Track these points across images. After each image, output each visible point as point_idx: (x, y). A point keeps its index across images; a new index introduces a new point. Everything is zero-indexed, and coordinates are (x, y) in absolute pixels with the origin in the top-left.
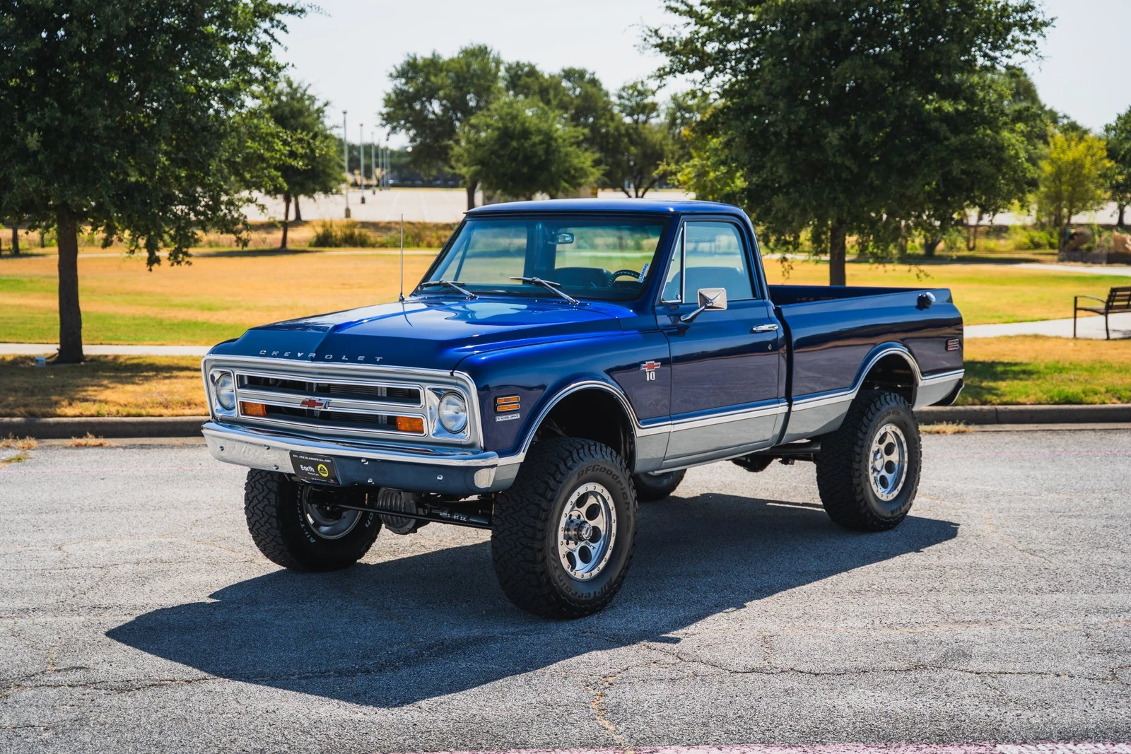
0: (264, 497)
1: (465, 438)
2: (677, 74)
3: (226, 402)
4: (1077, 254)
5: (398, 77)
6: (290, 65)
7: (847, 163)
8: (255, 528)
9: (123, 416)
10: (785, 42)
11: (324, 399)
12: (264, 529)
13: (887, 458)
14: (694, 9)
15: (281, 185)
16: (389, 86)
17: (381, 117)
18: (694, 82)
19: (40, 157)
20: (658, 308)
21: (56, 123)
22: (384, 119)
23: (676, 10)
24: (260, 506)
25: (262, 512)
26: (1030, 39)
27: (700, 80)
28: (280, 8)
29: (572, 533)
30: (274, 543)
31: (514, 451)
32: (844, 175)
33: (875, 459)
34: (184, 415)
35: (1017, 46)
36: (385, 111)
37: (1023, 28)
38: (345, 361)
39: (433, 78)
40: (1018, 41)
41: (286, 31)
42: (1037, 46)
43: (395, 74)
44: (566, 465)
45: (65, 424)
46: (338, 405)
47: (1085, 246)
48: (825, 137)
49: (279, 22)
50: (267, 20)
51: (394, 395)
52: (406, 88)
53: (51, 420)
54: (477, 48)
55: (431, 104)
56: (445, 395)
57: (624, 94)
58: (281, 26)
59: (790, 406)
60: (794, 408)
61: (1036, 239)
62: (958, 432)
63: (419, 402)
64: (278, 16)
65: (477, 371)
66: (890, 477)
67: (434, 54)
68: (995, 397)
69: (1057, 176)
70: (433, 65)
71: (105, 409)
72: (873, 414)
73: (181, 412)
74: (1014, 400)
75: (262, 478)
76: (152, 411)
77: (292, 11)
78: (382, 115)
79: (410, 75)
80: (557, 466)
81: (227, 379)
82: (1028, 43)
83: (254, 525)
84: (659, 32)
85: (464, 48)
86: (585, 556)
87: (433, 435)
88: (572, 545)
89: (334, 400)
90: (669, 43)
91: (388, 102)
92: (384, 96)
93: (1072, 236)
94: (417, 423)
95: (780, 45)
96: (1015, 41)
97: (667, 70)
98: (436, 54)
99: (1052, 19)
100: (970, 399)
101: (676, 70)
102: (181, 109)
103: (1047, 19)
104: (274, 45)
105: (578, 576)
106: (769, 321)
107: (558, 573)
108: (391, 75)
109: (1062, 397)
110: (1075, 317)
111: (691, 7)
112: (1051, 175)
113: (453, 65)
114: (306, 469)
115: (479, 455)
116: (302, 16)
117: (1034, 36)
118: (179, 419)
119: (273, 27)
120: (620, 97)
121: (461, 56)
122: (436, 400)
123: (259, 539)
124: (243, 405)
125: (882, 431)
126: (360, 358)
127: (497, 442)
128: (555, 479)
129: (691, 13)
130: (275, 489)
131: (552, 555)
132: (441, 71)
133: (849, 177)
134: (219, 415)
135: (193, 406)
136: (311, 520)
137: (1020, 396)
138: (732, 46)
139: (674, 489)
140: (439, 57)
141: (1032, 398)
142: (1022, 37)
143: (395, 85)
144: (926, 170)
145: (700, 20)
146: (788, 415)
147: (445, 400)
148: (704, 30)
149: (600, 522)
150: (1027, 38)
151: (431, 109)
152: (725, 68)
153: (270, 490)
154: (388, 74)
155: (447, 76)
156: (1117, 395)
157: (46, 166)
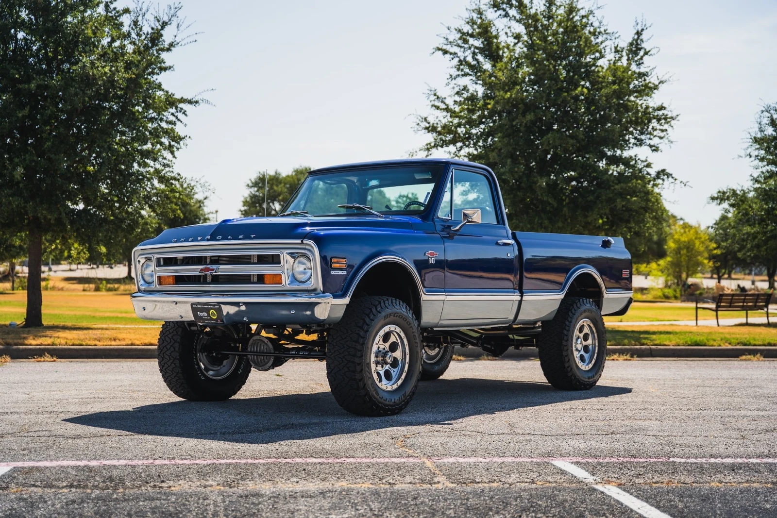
0: (171, 346)
1: (310, 285)
2: (439, 148)
3: (148, 279)
4: (693, 297)
5: (252, 187)
6: (188, 137)
7: (550, 200)
8: (164, 368)
9: (69, 345)
10: (509, 123)
11: (215, 267)
12: (170, 368)
13: (584, 343)
14: (449, 107)
15: (179, 215)
16: (246, 193)
17: (240, 213)
18: (450, 153)
19: (21, 185)
20: (436, 219)
21: (33, 164)
22: (243, 214)
23: (438, 108)
24: (168, 353)
25: (169, 356)
26: (664, 128)
27: (453, 152)
28: (182, 101)
29: (380, 359)
30: (177, 378)
31: (343, 296)
32: (548, 208)
33: (576, 343)
34: (111, 345)
35: (655, 133)
36: (243, 209)
37: (659, 120)
38: (230, 239)
39: (275, 188)
40: (656, 130)
41: (186, 115)
42: (668, 132)
43: (251, 185)
44: (376, 309)
45: (30, 349)
46: (224, 269)
47: (698, 292)
48: (536, 183)
49: (181, 109)
50: (174, 108)
51: (262, 260)
52: (257, 194)
53: (21, 347)
54: (304, 169)
55: (274, 204)
56: (298, 257)
57: (400, 200)
58: (183, 111)
59: (522, 296)
60: (525, 298)
61: (666, 294)
62: (626, 360)
63: (279, 263)
64: (181, 105)
65: (319, 240)
66: (586, 356)
67: (276, 172)
68: (649, 341)
69: (678, 251)
70: (275, 180)
71: (57, 341)
72: (575, 310)
73: (109, 343)
74: (662, 343)
75: (170, 333)
76: (89, 343)
77: (190, 102)
78: (242, 211)
79: (260, 185)
80: (371, 309)
81: (149, 263)
82: (662, 131)
83: (163, 367)
84: (428, 119)
85: (295, 169)
86: (388, 376)
87: (289, 284)
88: (379, 368)
89: (222, 267)
90: (433, 126)
91: (245, 203)
92: (243, 199)
93: (690, 286)
94: (278, 279)
95: (506, 125)
96: (654, 129)
97: (433, 145)
98: (278, 172)
99: (677, 116)
100: (633, 342)
101: (438, 145)
102: (115, 159)
103: (674, 115)
104: (178, 123)
105: (384, 387)
106: (508, 238)
107: (370, 382)
108: (248, 185)
109: (693, 341)
110: (697, 320)
111: (447, 105)
112: (674, 250)
113: (288, 179)
114: (202, 314)
115: (319, 295)
116: (197, 105)
117: (666, 127)
118: (108, 347)
119: (177, 112)
120: (397, 202)
121: (294, 174)
122: (291, 260)
123: (166, 376)
124: (159, 277)
125: (581, 323)
126: (241, 237)
127: (331, 286)
128: (369, 318)
129: (447, 110)
130: (179, 340)
131: (367, 369)
132: (280, 183)
133: (551, 210)
134: (142, 288)
135: (118, 341)
136: (203, 366)
137: (666, 341)
138: (474, 131)
139: (442, 374)
140: (280, 174)
141: (674, 342)
142: (659, 127)
143: (251, 192)
144: (600, 206)
145: (454, 114)
146: (520, 302)
147: (297, 261)
148: (456, 121)
149: (398, 354)
150: (661, 127)
151: (273, 208)
152: (470, 144)
153: (176, 341)
154: (246, 184)
155: (284, 186)
156: (729, 342)
157: (24, 191)
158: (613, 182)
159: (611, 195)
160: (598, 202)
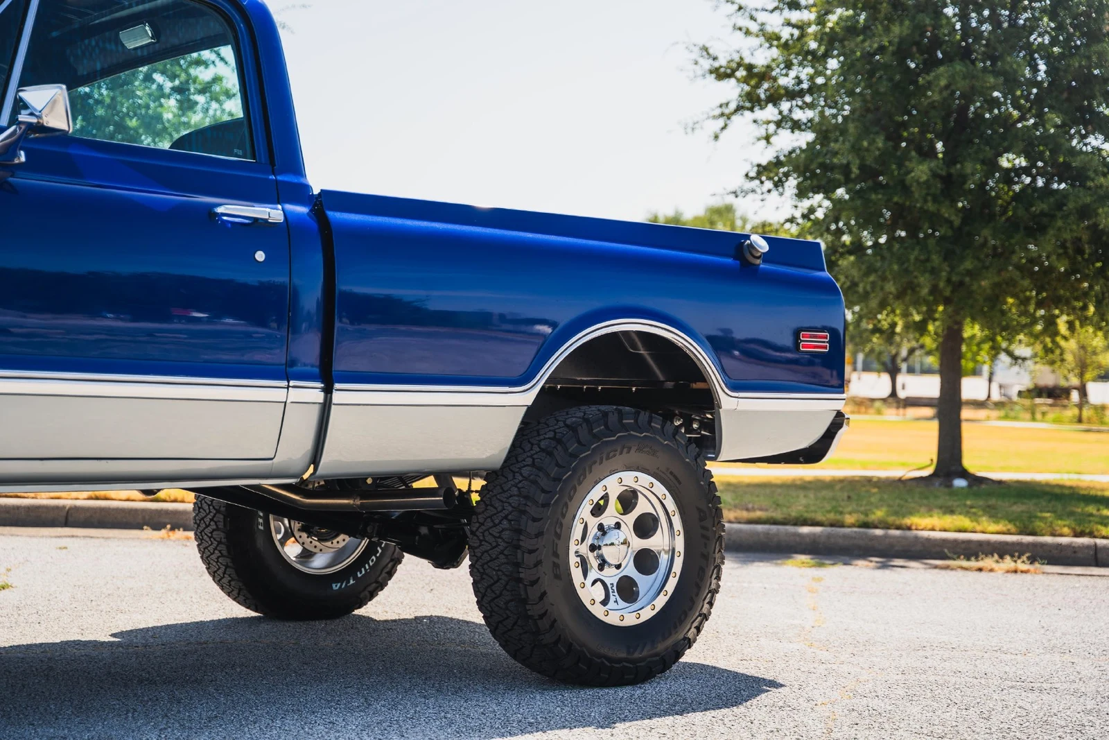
158: (1095, 171)
159: (1088, 200)
160: (1059, 214)
